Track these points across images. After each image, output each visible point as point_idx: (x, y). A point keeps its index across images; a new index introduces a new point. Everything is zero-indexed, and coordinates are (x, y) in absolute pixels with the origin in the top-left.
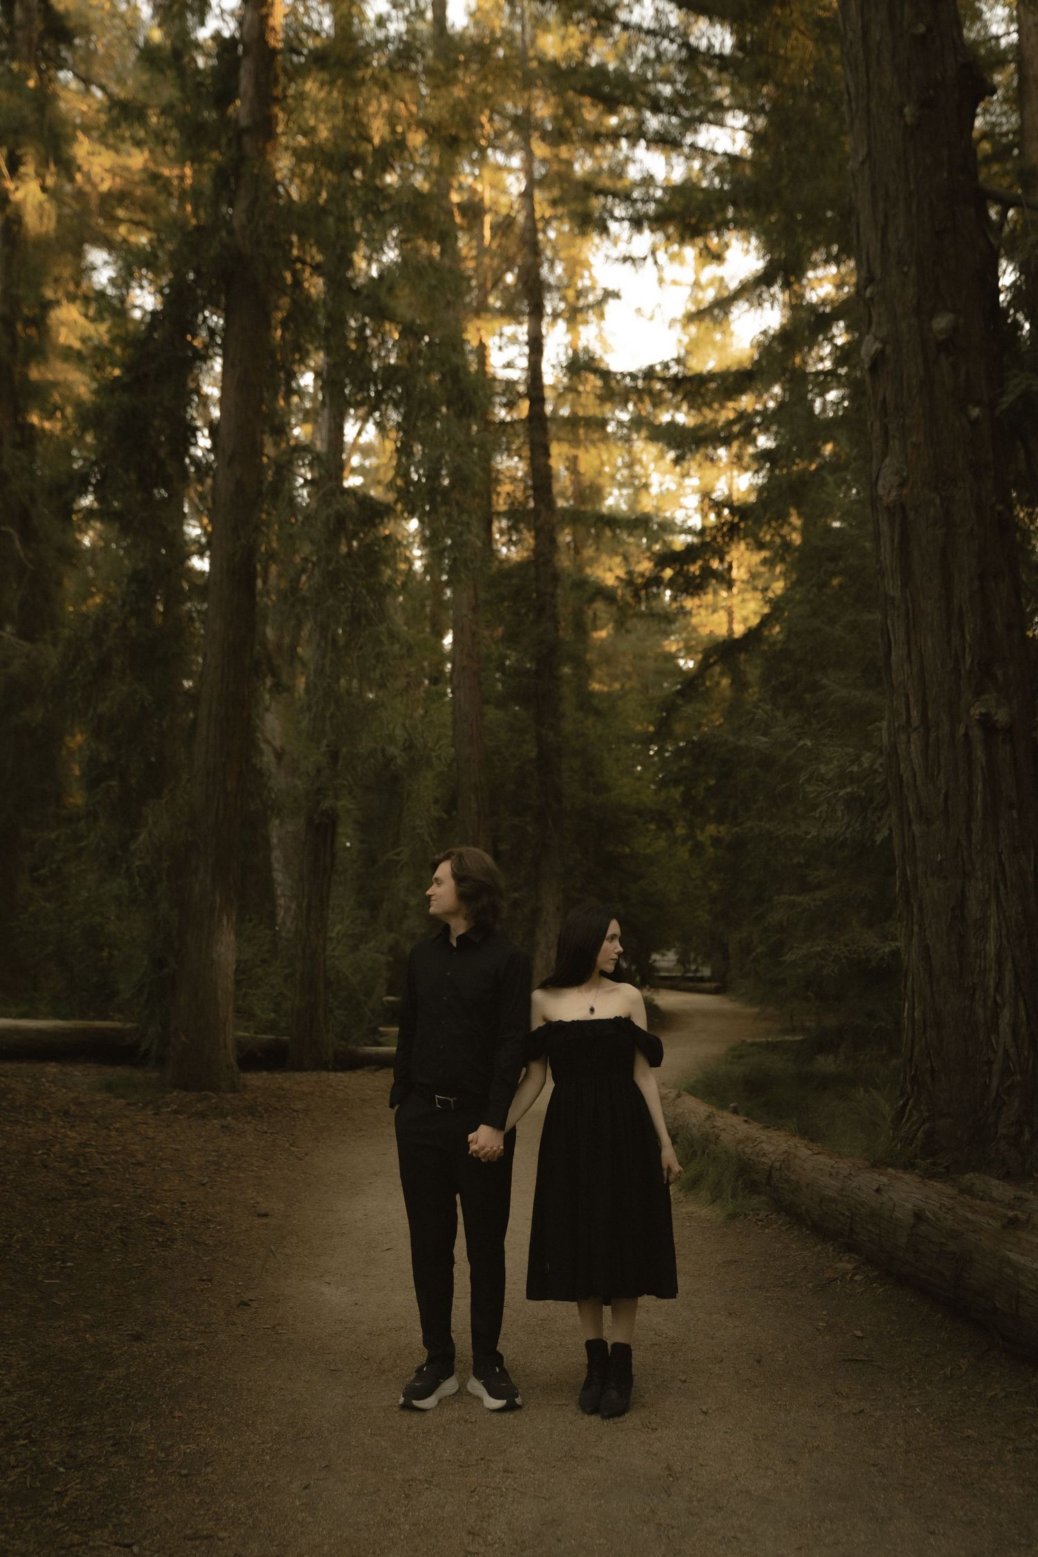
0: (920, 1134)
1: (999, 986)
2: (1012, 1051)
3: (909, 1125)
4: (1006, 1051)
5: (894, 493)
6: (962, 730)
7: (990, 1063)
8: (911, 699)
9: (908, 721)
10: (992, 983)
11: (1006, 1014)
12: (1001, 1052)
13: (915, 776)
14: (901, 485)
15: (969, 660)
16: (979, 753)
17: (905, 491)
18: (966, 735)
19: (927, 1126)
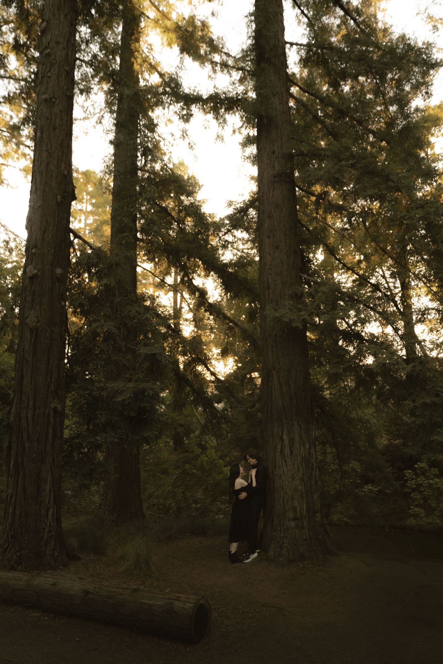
0: (15, 557)
1: (49, 501)
2: (52, 524)
3: (10, 554)
4: (50, 524)
5: (34, 324)
6: (47, 412)
7: (44, 528)
8: (30, 397)
9: (28, 406)
10: (47, 500)
11: (51, 511)
12: (48, 525)
13: (28, 425)
14: (38, 322)
15: (53, 387)
16: (52, 420)
17: (38, 324)
18: (48, 413)
19: (18, 554)
